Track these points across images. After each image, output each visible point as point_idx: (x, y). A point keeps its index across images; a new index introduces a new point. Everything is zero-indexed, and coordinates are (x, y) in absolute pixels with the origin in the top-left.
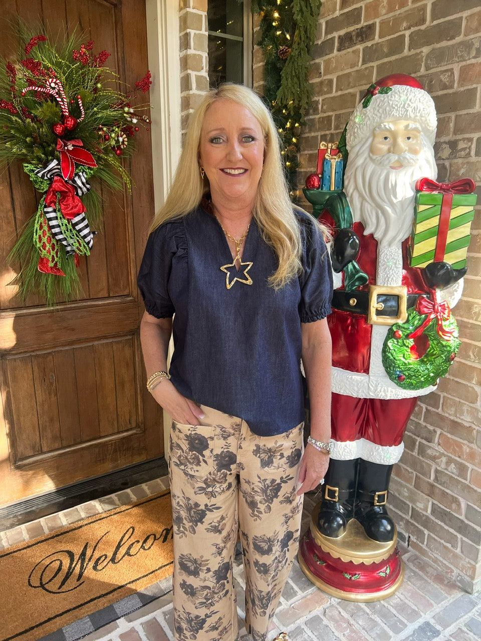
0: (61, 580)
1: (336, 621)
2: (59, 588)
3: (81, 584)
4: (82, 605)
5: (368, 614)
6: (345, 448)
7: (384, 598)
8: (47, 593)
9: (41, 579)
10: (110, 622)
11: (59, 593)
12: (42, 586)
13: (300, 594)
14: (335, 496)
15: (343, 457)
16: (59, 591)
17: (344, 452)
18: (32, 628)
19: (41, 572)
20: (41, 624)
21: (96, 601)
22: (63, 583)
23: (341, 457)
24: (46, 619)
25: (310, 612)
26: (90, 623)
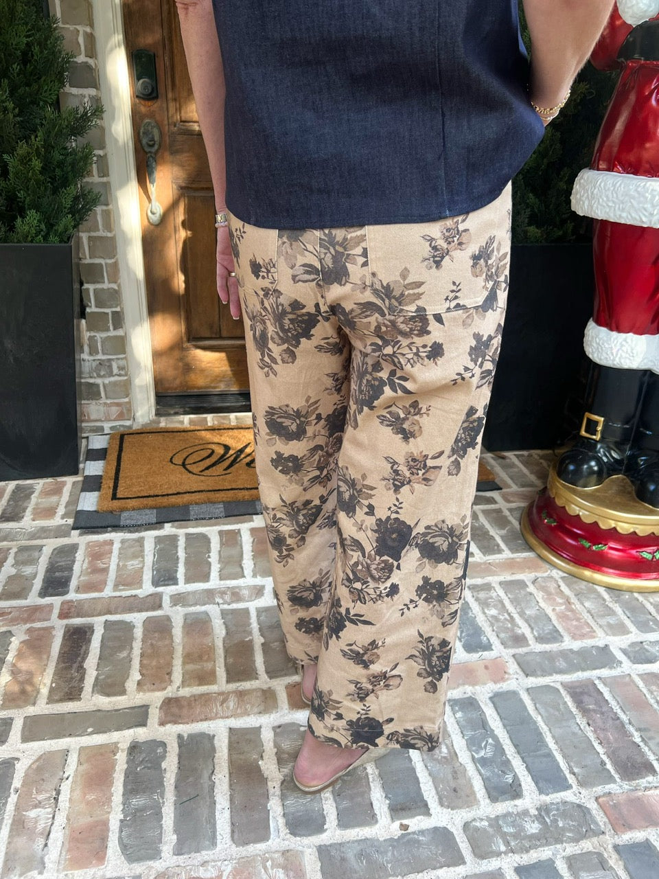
0: (206, 466)
1: (549, 594)
2: (201, 471)
3: (226, 474)
4: (219, 490)
5: (604, 600)
6: (624, 343)
7: (642, 591)
8: (186, 472)
9: (185, 460)
10: (245, 515)
11: (199, 475)
12: (184, 465)
13: (507, 554)
14: (597, 431)
15: (617, 359)
16: (200, 473)
17: (620, 351)
18: (157, 496)
19: (188, 454)
20: (168, 495)
21: (236, 491)
22: (207, 468)
23: (614, 360)
24: (176, 492)
25: (513, 574)
26: (222, 509)
